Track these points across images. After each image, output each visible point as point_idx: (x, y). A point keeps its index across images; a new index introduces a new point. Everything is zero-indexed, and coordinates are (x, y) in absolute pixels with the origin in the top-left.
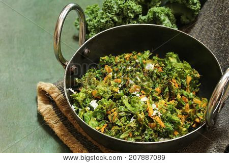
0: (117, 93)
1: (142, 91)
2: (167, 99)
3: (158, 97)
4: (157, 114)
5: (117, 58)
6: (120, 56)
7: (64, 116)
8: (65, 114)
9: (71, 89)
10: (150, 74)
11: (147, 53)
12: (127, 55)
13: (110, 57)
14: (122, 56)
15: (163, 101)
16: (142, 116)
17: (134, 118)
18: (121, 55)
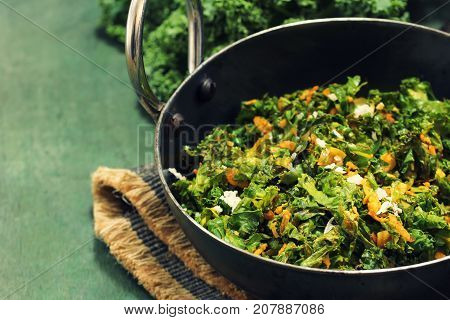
0: (288, 170)
1: (350, 164)
2: (412, 181)
3: (389, 175)
4: (390, 210)
5: (282, 99)
6: (289, 96)
7: (160, 241)
8: (161, 237)
9: (173, 171)
10: (366, 126)
11: (355, 83)
12: (306, 93)
13: (266, 99)
14: (295, 94)
15: (403, 186)
16: (352, 216)
17: (334, 223)
18: (290, 93)
